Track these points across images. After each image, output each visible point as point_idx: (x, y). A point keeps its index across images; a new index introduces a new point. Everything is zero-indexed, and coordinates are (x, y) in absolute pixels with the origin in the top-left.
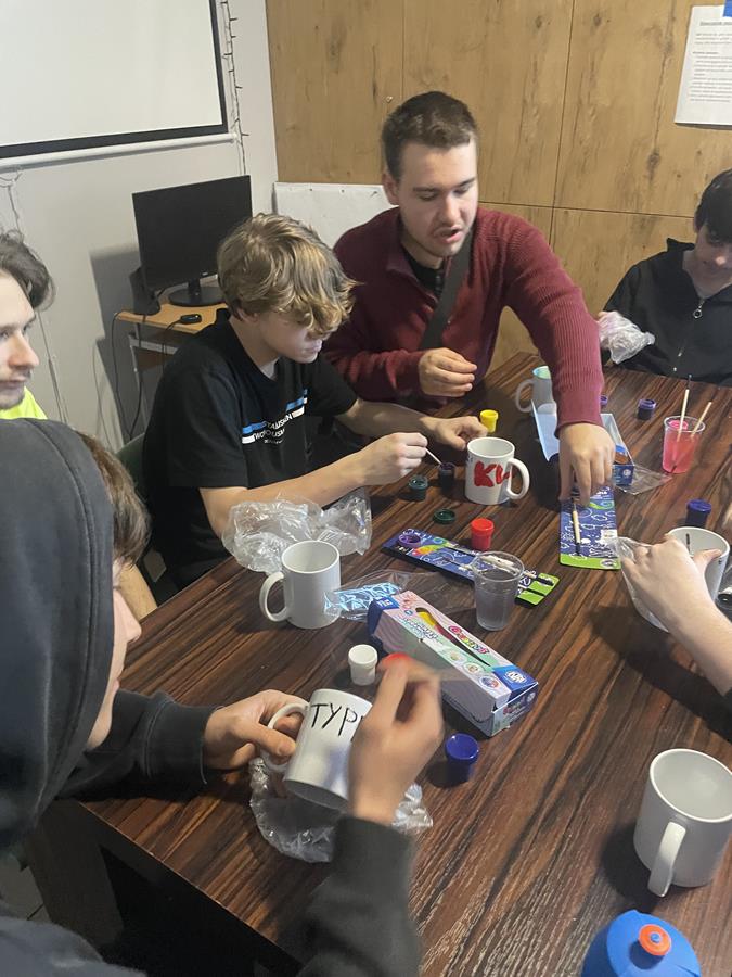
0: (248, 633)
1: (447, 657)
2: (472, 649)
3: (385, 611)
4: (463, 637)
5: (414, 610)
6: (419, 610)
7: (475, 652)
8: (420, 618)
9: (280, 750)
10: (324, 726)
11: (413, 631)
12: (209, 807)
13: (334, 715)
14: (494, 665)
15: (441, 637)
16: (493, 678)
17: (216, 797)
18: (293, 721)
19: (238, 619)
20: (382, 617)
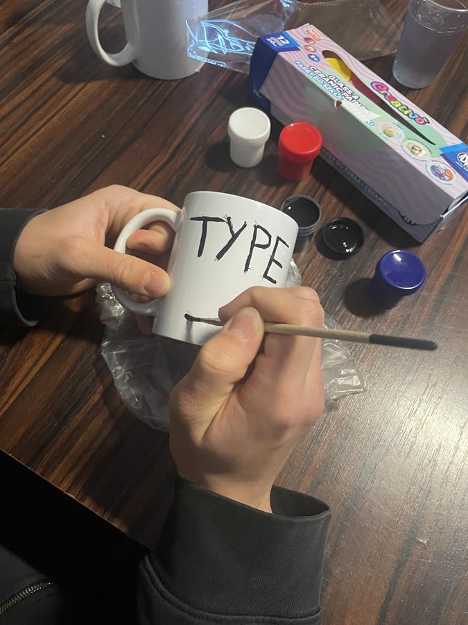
0: (77, 82)
1: (377, 131)
2: (406, 118)
3: (281, 54)
4: (392, 98)
5: (320, 54)
6: (327, 54)
7: (412, 123)
8: (330, 67)
9: (146, 288)
10: (219, 256)
11: (325, 88)
12: (45, 351)
13: (235, 236)
14: (439, 144)
15: (364, 98)
16: (444, 165)
17: (56, 330)
18: (157, 237)
19: (60, 61)
20: (276, 63)
